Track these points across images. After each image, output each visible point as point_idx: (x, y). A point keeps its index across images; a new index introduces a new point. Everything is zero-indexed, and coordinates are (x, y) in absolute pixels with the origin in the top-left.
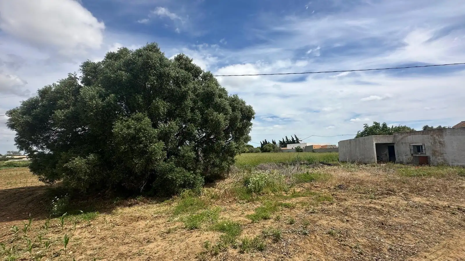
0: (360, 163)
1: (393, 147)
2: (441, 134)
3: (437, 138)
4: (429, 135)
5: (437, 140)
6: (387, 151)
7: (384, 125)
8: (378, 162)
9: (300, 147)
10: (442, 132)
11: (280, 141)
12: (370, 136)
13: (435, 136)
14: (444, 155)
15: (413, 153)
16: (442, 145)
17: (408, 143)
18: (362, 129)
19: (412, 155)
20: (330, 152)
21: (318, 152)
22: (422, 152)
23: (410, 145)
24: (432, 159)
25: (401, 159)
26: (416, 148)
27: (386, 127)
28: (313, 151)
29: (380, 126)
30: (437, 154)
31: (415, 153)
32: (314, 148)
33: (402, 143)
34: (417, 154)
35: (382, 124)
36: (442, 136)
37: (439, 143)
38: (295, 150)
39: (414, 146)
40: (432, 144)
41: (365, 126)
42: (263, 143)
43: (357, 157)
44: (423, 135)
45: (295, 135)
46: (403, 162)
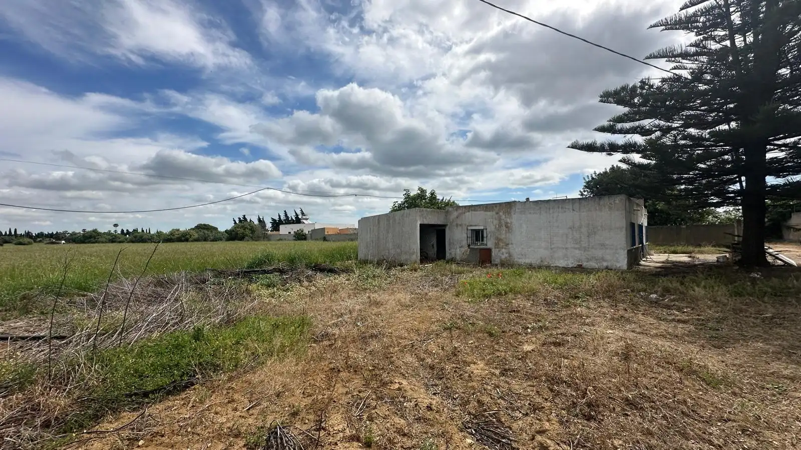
0: (391, 265)
1: (444, 231)
2: (509, 210)
3: (503, 217)
4: (494, 213)
5: (503, 221)
6: (434, 241)
7: (432, 194)
8: (421, 261)
9: (302, 231)
10: (511, 208)
11: (272, 219)
12: (413, 210)
13: (501, 214)
14: (510, 246)
15: (470, 242)
16: (509, 230)
17: (466, 225)
18: (401, 199)
19: (469, 246)
20: (352, 240)
21: (334, 241)
22: (482, 241)
23: (467, 229)
24: (494, 252)
25: (453, 253)
26: (475, 233)
27: (435, 198)
28: (325, 239)
29: (426, 196)
30: (502, 244)
31: (473, 243)
32: (328, 232)
33: (457, 225)
34: (476, 244)
35: (430, 192)
36: (510, 213)
37: (506, 226)
38: (294, 236)
39: (472, 230)
40: (496, 228)
41: (406, 194)
42: (237, 222)
43: (388, 250)
44: (486, 211)
45: (301, 210)
46: (456, 258)
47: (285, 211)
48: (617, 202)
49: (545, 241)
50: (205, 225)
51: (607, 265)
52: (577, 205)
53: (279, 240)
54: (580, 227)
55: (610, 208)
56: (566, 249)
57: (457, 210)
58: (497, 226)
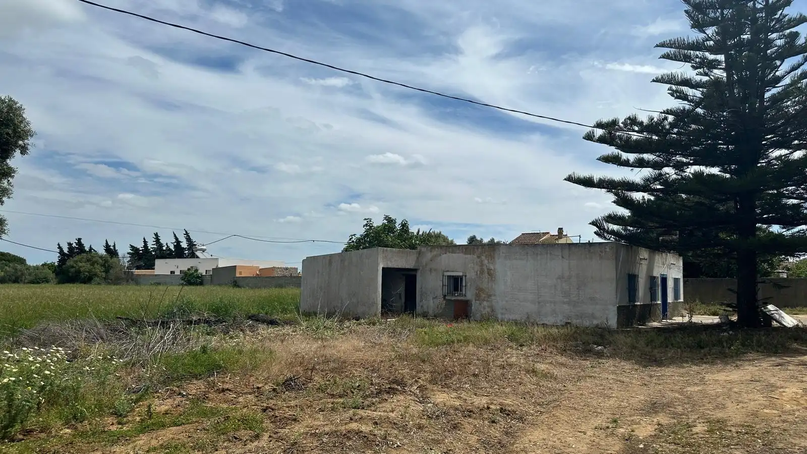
0: (346, 317)
1: (415, 276)
2: (492, 254)
3: (486, 262)
4: (475, 256)
5: (485, 267)
6: (401, 289)
7: (404, 225)
8: (382, 314)
9: (196, 270)
11: (132, 246)
12: (374, 249)
13: (483, 258)
14: (493, 298)
15: (446, 292)
16: (492, 279)
17: (441, 270)
18: (360, 231)
19: (445, 296)
20: (281, 286)
21: (250, 288)
22: (461, 290)
23: (443, 276)
24: (475, 306)
25: (425, 307)
26: (452, 281)
27: (407, 231)
28: (236, 283)
29: (395, 227)
30: (483, 296)
31: (450, 293)
32: (240, 274)
33: (431, 270)
34: (453, 295)
35: (400, 223)
36: (494, 258)
37: (488, 273)
38: (183, 279)
39: (449, 277)
40: (477, 274)
41: (366, 224)
42: (66, 250)
43: (342, 300)
44: (465, 254)
45: (186, 232)
46: (428, 313)
47: (156, 235)
48: (608, 250)
49: (531, 293)
51: (597, 323)
52: (566, 252)
53: (153, 284)
54: (570, 277)
55: (601, 257)
56: (555, 303)
57: (431, 251)
58: (478, 272)
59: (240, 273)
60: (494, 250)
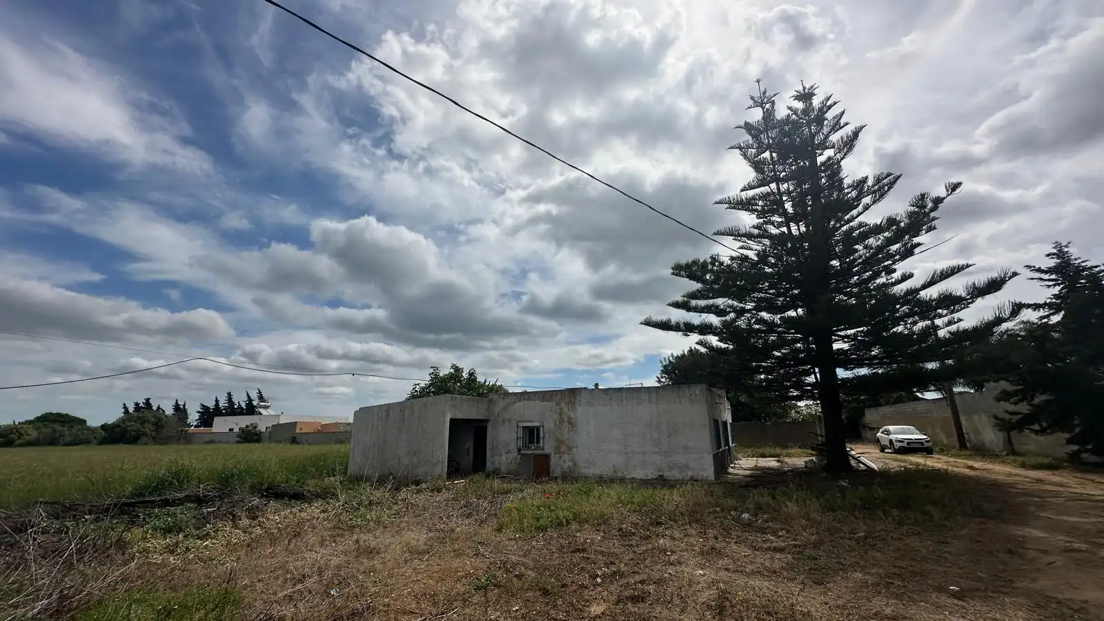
0: (401, 481)
1: (485, 429)
2: (572, 400)
3: (566, 409)
4: (554, 404)
5: (565, 415)
6: (470, 444)
7: (471, 374)
8: (448, 475)
9: (255, 428)
11: (202, 405)
13: (563, 405)
14: (575, 450)
15: (521, 445)
16: (572, 428)
17: (515, 420)
18: (425, 380)
19: (519, 450)
20: (341, 442)
21: (309, 444)
22: (538, 442)
23: (518, 427)
24: (554, 460)
25: (497, 463)
26: (527, 432)
27: (474, 380)
28: (295, 439)
29: (462, 376)
30: (563, 448)
31: (525, 447)
33: (503, 421)
34: (529, 448)
35: (468, 371)
36: (574, 405)
37: (568, 422)
38: (239, 436)
39: (524, 428)
40: (556, 424)
41: (433, 373)
42: (131, 410)
43: (399, 458)
44: (542, 401)
45: (259, 391)
46: (500, 470)
47: (229, 394)
48: (698, 393)
49: (617, 443)
50: (59, 415)
51: (691, 474)
52: (654, 395)
53: (207, 443)
54: (659, 424)
55: (690, 400)
56: (644, 453)
57: (504, 399)
58: (558, 422)
59: (301, 429)
60: (575, 397)
